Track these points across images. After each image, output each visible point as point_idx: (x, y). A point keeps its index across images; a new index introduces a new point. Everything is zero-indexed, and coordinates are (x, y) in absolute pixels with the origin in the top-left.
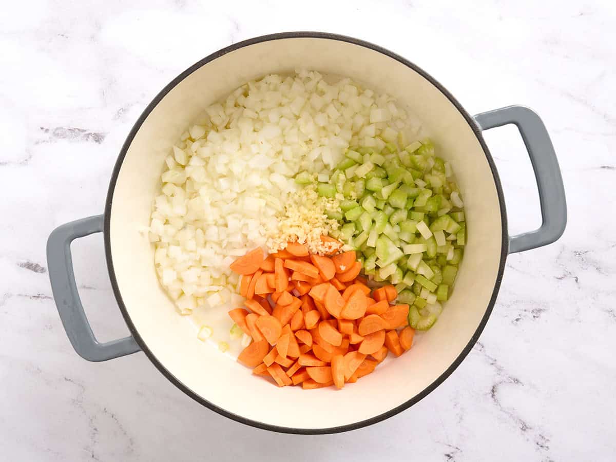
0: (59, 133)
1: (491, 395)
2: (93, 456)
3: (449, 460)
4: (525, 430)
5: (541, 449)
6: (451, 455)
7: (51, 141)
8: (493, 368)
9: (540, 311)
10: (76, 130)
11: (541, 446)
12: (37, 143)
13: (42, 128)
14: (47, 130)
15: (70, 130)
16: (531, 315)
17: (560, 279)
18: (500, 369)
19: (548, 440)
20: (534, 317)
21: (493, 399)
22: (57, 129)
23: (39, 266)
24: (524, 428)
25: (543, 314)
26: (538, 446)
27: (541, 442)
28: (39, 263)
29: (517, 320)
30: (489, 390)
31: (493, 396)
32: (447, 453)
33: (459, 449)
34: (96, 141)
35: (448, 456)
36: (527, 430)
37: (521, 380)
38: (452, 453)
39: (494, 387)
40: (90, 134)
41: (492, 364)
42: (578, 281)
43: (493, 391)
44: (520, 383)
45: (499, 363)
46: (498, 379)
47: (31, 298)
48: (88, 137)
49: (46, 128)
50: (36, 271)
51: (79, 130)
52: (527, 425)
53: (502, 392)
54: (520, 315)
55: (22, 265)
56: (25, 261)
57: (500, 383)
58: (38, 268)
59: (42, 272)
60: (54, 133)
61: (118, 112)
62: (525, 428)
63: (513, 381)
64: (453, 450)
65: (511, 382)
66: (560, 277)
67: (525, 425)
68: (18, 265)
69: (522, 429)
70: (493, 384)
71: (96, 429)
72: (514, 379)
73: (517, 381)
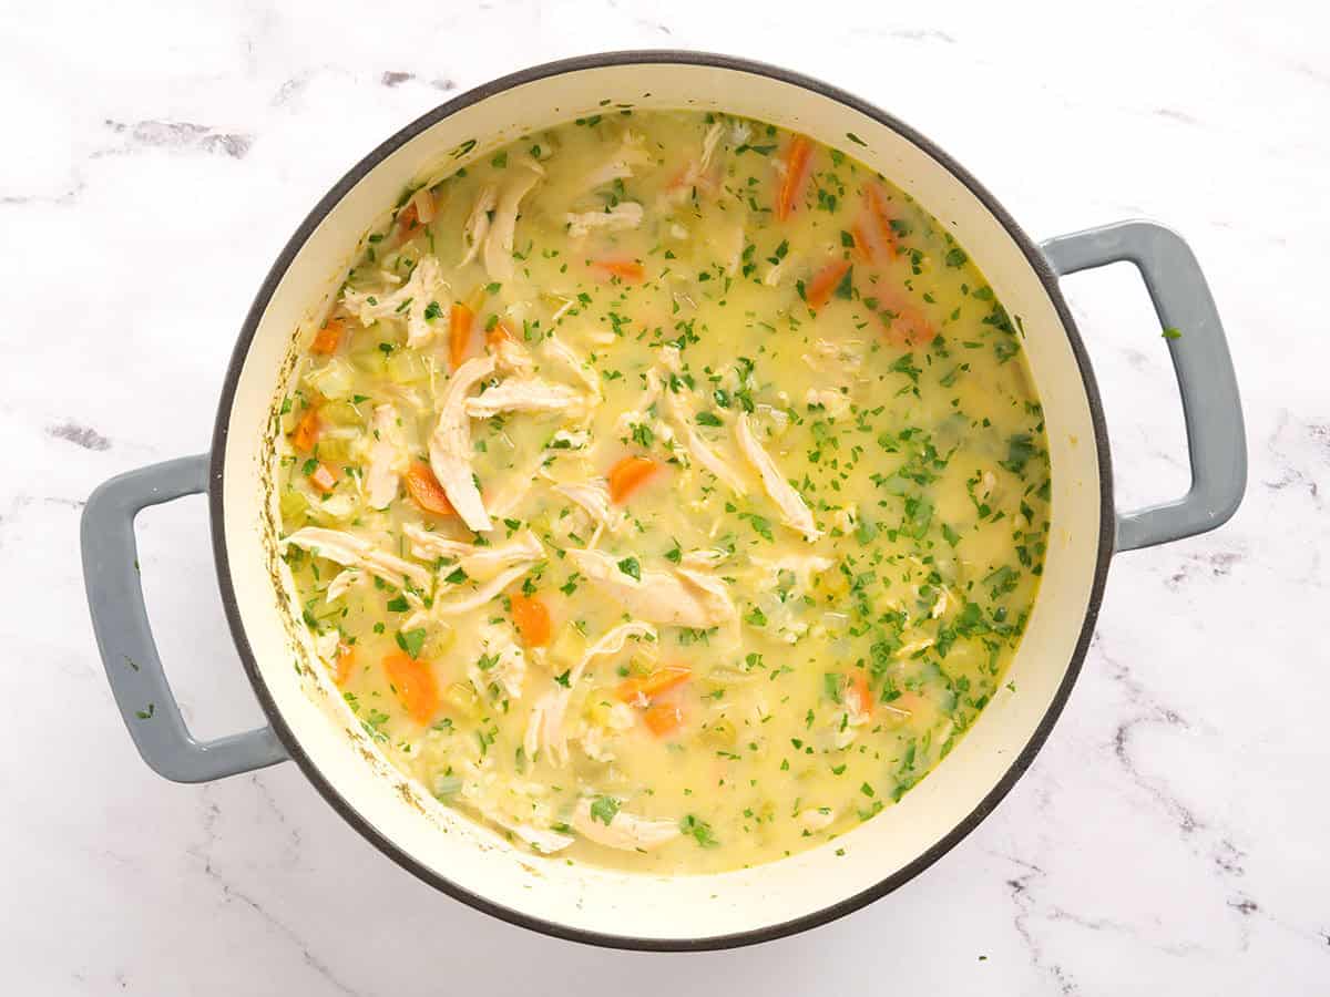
0: (147, 134)
1: (1113, 748)
2: (208, 869)
3: (1016, 895)
4: (1190, 829)
5: (1226, 873)
6: (1022, 883)
7: (129, 150)
8: (1121, 686)
9: (1229, 558)
10: (187, 128)
11: (1227, 867)
12: (97, 155)
13: (109, 122)
14: (120, 127)
15: (172, 126)
16: (1210, 569)
17: (1277, 487)
18: (1136, 690)
19: (1241, 854)
20: (1216, 571)
21: (1119, 758)
22: (144, 123)
23: (95, 434)
24: (1189, 825)
25: (1236, 568)
26: (1219, 867)
27: (1227, 857)
28: (96, 430)
29: (1177, 578)
30: (1110, 738)
31: (1119, 749)
32: (1013, 879)
33: (1039, 870)
34: (232, 153)
35: (1015, 884)
36: (1194, 829)
37: (1183, 714)
38: (1024, 878)
39: (1121, 730)
40: (217, 137)
41: (1119, 677)
42: (1318, 492)
43: (1119, 739)
44: (1183, 721)
45: (1134, 676)
46: (1130, 712)
47: (75, 507)
48: (214, 145)
49: (116, 120)
50: (89, 447)
51: (193, 128)
52: (1195, 818)
53: (1139, 740)
54: (1183, 568)
55: (56, 432)
56: (63, 423)
57: (1136, 721)
58: (91, 440)
59: (101, 449)
60: (136, 132)
61: (282, 90)
62: (1190, 823)
63: (1164, 716)
64: (1027, 871)
65: (1160, 720)
66: (1277, 481)
67: (1191, 819)
68: (47, 430)
69: (1183, 827)
70: (1118, 725)
71: (215, 808)
72: (1169, 712)
73: (1174, 717)
